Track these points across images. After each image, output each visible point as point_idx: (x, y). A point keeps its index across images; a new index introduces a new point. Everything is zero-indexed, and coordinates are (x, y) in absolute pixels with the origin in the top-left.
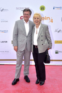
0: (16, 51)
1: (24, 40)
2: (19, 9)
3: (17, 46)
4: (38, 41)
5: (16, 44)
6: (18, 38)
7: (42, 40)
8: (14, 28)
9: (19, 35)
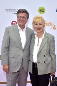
0: (7, 72)
1: (19, 55)
2: (10, 11)
3: (9, 65)
4: (38, 56)
5: (6, 62)
6: (10, 52)
7: (44, 56)
8: (4, 38)
9: (11, 48)
